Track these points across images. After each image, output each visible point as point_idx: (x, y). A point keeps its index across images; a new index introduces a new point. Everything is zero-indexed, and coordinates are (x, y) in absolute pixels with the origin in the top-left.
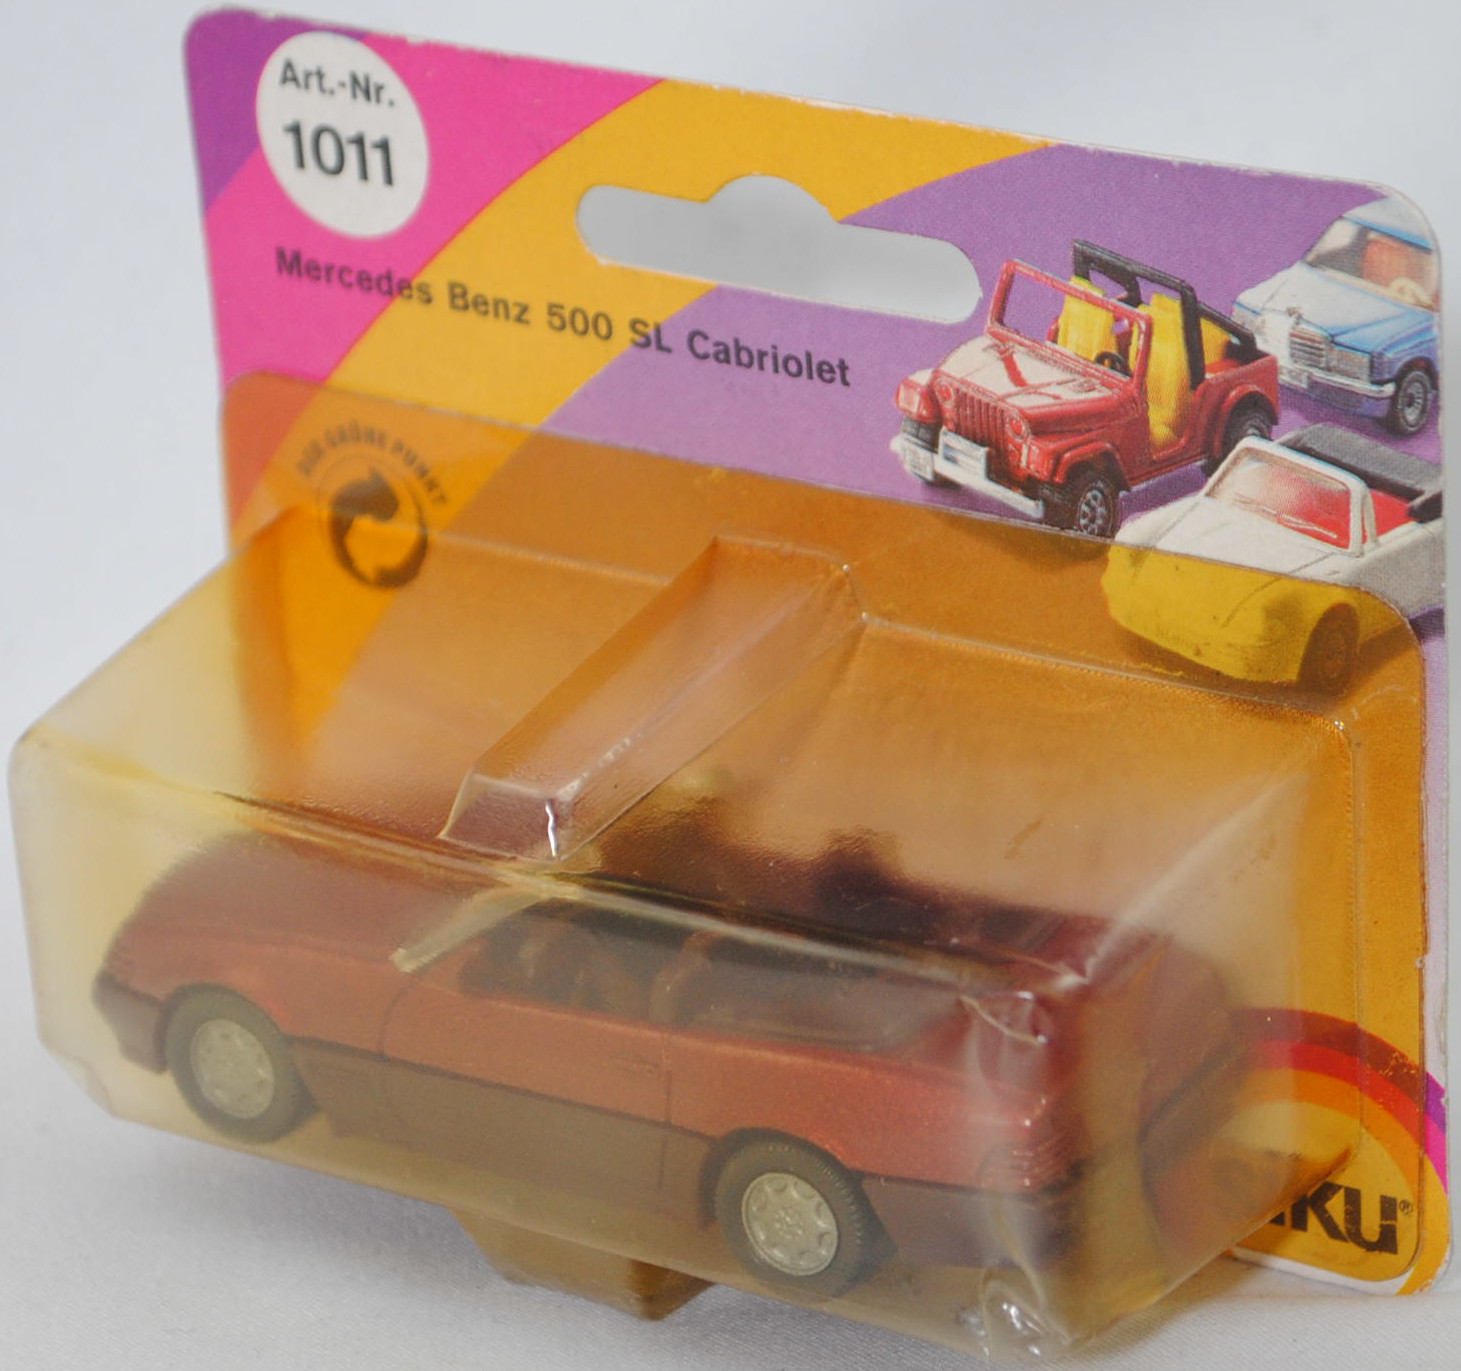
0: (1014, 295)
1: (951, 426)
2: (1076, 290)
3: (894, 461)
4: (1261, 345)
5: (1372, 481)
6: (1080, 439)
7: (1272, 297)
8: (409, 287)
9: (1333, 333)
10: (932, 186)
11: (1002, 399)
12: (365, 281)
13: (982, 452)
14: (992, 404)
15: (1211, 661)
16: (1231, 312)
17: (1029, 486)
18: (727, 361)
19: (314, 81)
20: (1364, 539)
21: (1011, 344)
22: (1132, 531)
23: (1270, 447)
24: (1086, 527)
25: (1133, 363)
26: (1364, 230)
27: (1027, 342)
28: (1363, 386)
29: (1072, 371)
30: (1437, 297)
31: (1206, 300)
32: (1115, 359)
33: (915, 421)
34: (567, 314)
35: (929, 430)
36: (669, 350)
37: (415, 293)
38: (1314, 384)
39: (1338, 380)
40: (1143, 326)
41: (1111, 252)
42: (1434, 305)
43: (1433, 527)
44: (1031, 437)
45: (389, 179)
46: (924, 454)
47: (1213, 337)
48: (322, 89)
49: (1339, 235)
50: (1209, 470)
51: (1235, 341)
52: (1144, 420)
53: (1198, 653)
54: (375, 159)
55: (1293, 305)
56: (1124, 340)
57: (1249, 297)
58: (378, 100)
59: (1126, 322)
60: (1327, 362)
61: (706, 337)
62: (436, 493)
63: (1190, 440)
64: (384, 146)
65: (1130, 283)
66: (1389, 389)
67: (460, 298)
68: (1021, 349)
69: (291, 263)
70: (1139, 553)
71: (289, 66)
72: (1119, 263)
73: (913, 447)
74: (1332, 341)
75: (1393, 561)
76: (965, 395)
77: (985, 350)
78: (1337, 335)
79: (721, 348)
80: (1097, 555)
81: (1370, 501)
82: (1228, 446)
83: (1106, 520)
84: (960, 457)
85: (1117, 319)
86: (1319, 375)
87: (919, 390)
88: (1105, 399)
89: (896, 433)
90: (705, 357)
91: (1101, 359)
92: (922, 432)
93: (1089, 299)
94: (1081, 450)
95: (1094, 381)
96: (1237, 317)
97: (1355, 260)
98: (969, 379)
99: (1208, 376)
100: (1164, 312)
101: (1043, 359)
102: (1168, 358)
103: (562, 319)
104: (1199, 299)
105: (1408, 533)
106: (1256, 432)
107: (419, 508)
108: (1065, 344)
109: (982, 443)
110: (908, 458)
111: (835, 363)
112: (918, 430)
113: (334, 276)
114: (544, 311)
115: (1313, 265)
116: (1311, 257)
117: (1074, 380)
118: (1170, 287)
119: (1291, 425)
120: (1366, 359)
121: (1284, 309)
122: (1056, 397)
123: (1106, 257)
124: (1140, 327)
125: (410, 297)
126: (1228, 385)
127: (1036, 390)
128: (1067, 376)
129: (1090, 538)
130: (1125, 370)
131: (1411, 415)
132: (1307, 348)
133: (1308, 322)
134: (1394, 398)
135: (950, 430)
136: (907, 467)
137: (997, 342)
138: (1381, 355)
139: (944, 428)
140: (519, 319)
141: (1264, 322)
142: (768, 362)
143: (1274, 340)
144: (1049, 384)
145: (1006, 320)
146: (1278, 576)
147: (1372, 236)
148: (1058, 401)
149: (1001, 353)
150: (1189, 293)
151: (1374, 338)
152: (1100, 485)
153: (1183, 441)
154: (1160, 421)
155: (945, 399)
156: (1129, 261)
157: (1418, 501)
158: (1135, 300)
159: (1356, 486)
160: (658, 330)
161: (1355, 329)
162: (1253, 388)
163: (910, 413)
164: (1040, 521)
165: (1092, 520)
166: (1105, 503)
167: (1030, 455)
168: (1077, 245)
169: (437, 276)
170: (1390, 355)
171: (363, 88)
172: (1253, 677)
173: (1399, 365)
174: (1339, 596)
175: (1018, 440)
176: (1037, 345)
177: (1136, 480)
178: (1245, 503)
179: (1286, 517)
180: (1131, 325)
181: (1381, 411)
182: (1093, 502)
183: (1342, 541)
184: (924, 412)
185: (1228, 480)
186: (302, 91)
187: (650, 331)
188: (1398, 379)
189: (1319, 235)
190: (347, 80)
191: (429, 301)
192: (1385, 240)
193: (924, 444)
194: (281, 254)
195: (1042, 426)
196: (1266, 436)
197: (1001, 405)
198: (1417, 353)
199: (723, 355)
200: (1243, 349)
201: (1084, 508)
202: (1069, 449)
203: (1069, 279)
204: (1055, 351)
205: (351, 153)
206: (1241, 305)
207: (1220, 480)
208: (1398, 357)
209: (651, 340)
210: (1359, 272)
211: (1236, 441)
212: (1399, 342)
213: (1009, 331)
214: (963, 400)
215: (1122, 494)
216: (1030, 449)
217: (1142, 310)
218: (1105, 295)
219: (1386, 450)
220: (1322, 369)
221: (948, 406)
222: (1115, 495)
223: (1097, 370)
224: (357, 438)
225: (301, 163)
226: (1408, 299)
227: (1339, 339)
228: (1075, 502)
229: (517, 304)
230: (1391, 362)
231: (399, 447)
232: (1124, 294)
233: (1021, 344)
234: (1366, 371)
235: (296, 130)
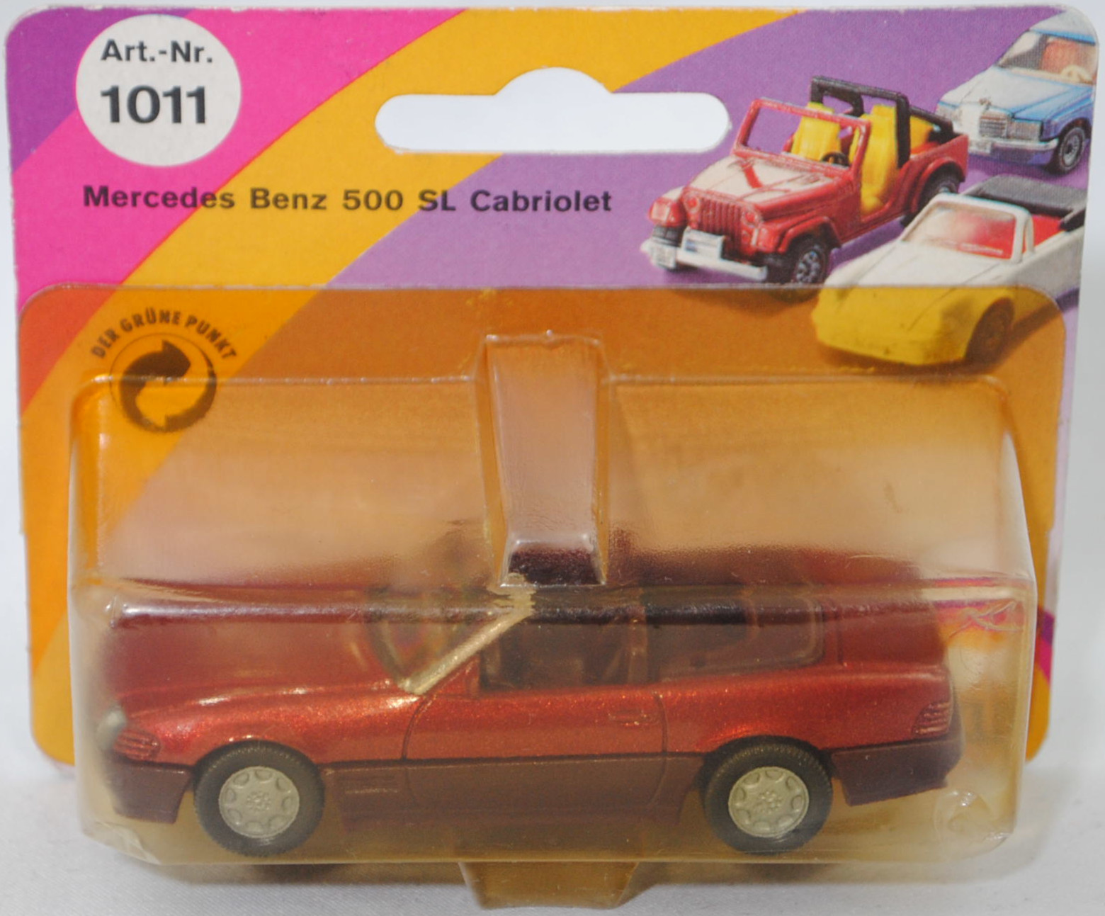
0: (759, 123)
1: (695, 225)
2: (811, 113)
3: (644, 259)
4: (957, 128)
5: (1033, 209)
6: (803, 217)
7: (969, 93)
8: (214, 198)
9: (1013, 111)
10: (698, 55)
11: (741, 199)
12: (169, 199)
13: (718, 240)
14: (732, 204)
15: (898, 356)
16: (935, 108)
17: (756, 259)
18: (505, 208)
19: (135, 54)
20: (1024, 249)
21: (752, 158)
22: (837, 277)
23: (959, 199)
24: (801, 279)
25: (853, 156)
26: (1045, 37)
27: (766, 155)
28: (1034, 145)
29: (801, 170)
30: (1095, 76)
31: (915, 103)
32: (839, 158)
33: (661, 227)
34: (361, 197)
35: (674, 234)
36: (453, 209)
37: (219, 202)
38: (995, 149)
39: (1015, 143)
40: (864, 129)
41: (842, 81)
42: (1092, 82)
43: (1076, 233)
44: (762, 222)
45: (201, 118)
46: (668, 250)
47: (919, 129)
48: (143, 58)
49: (1026, 43)
50: (905, 223)
51: (936, 128)
52: (857, 196)
53: (887, 352)
54: (189, 106)
55: (984, 96)
56: (846, 143)
57: (950, 97)
58: (197, 59)
59: (850, 129)
60: (1008, 132)
61: (487, 194)
62: (226, 350)
63: (893, 205)
64: (199, 95)
65: (855, 101)
66: (1054, 143)
67: (259, 198)
68: (760, 161)
69: (96, 196)
70: (843, 292)
71: (112, 44)
72: (848, 88)
73: (660, 246)
74: (1013, 117)
75: (1047, 261)
76: (709, 202)
77: (730, 166)
78: (1018, 112)
79: (501, 200)
80: (810, 297)
81: (1031, 223)
82: (923, 203)
83: (819, 271)
84: (700, 247)
85: (843, 128)
86: (1000, 142)
87: (669, 204)
88: (827, 187)
89: (646, 238)
90: (487, 208)
91: (826, 159)
92: (670, 235)
93: (821, 117)
94: (802, 226)
95: (819, 174)
96: (940, 112)
97: (1036, 59)
98: (713, 189)
99: (913, 156)
100: (882, 118)
101: (778, 165)
102: (882, 149)
103: (353, 200)
104: (910, 103)
105: (1059, 240)
106: (947, 189)
107: (209, 364)
108: (797, 153)
109: (714, 231)
110: (655, 254)
111: (600, 195)
112: (666, 233)
113: (140, 200)
114: (342, 195)
115: (1003, 67)
116: (1001, 61)
117: (802, 176)
118: (888, 99)
119: (975, 179)
120: (1038, 126)
121: (978, 100)
122: (786, 191)
123: (838, 85)
124: (860, 131)
125: (213, 205)
126: (928, 160)
127: (770, 189)
128: (797, 174)
129: (806, 286)
130: (846, 163)
131: (1069, 159)
132: (992, 126)
133: (996, 107)
134: (1056, 150)
135: (693, 228)
136: (654, 262)
137: (741, 159)
138: (1049, 122)
139: (688, 228)
140: (316, 207)
141: (961, 112)
142: (541, 204)
143: (968, 125)
144: (781, 183)
145: (750, 142)
146: (953, 289)
147: (1051, 40)
148: (788, 193)
149: (743, 166)
150: (902, 100)
151: (1044, 112)
152: (816, 247)
153: (887, 206)
154: (870, 196)
155: (691, 207)
156: (856, 85)
157: (1068, 217)
158: (858, 112)
159: (1021, 215)
160: (445, 195)
161: (1025, 109)
162: (947, 159)
163: (660, 221)
164: (764, 282)
165: (807, 273)
166: (820, 259)
167: (759, 236)
168: (815, 80)
169: (240, 187)
170: (1056, 120)
171: (182, 52)
172: (931, 361)
173: (1063, 126)
174: (1002, 294)
175: (751, 226)
176: (773, 156)
177: (846, 239)
178: (933, 241)
179: (964, 245)
180: (854, 130)
181: (1046, 160)
182: (809, 261)
183: (1007, 253)
184: (673, 219)
185: (921, 226)
186: (124, 62)
187: (438, 198)
188: (1061, 137)
189: (1010, 45)
190: (169, 49)
191: (232, 204)
192: (1061, 42)
193: (670, 242)
194: (88, 190)
195: (770, 214)
196: (953, 190)
197: (740, 204)
198: (1077, 116)
199: (502, 204)
200: (944, 133)
201: (801, 266)
202: (792, 227)
203: (806, 105)
204: (787, 159)
205: (166, 105)
206: (944, 103)
207: (915, 228)
208: (1061, 121)
209: (437, 203)
210: (1038, 66)
211: (929, 199)
212: (1064, 110)
213: (751, 149)
214: (706, 205)
215: (834, 251)
216: (760, 231)
217: (864, 118)
218: (835, 112)
219: (1046, 186)
220: (1004, 138)
221: (694, 212)
222: (828, 252)
223: (823, 166)
224: (152, 320)
225: (115, 117)
226: (1075, 79)
227: (1018, 115)
228: (794, 264)
229: (314, 196)
230: (1056, 126)
231: (192, 321)
232: (850, 109)
233: (761, 157)
234: (1037, 133)
235: (113, 94)
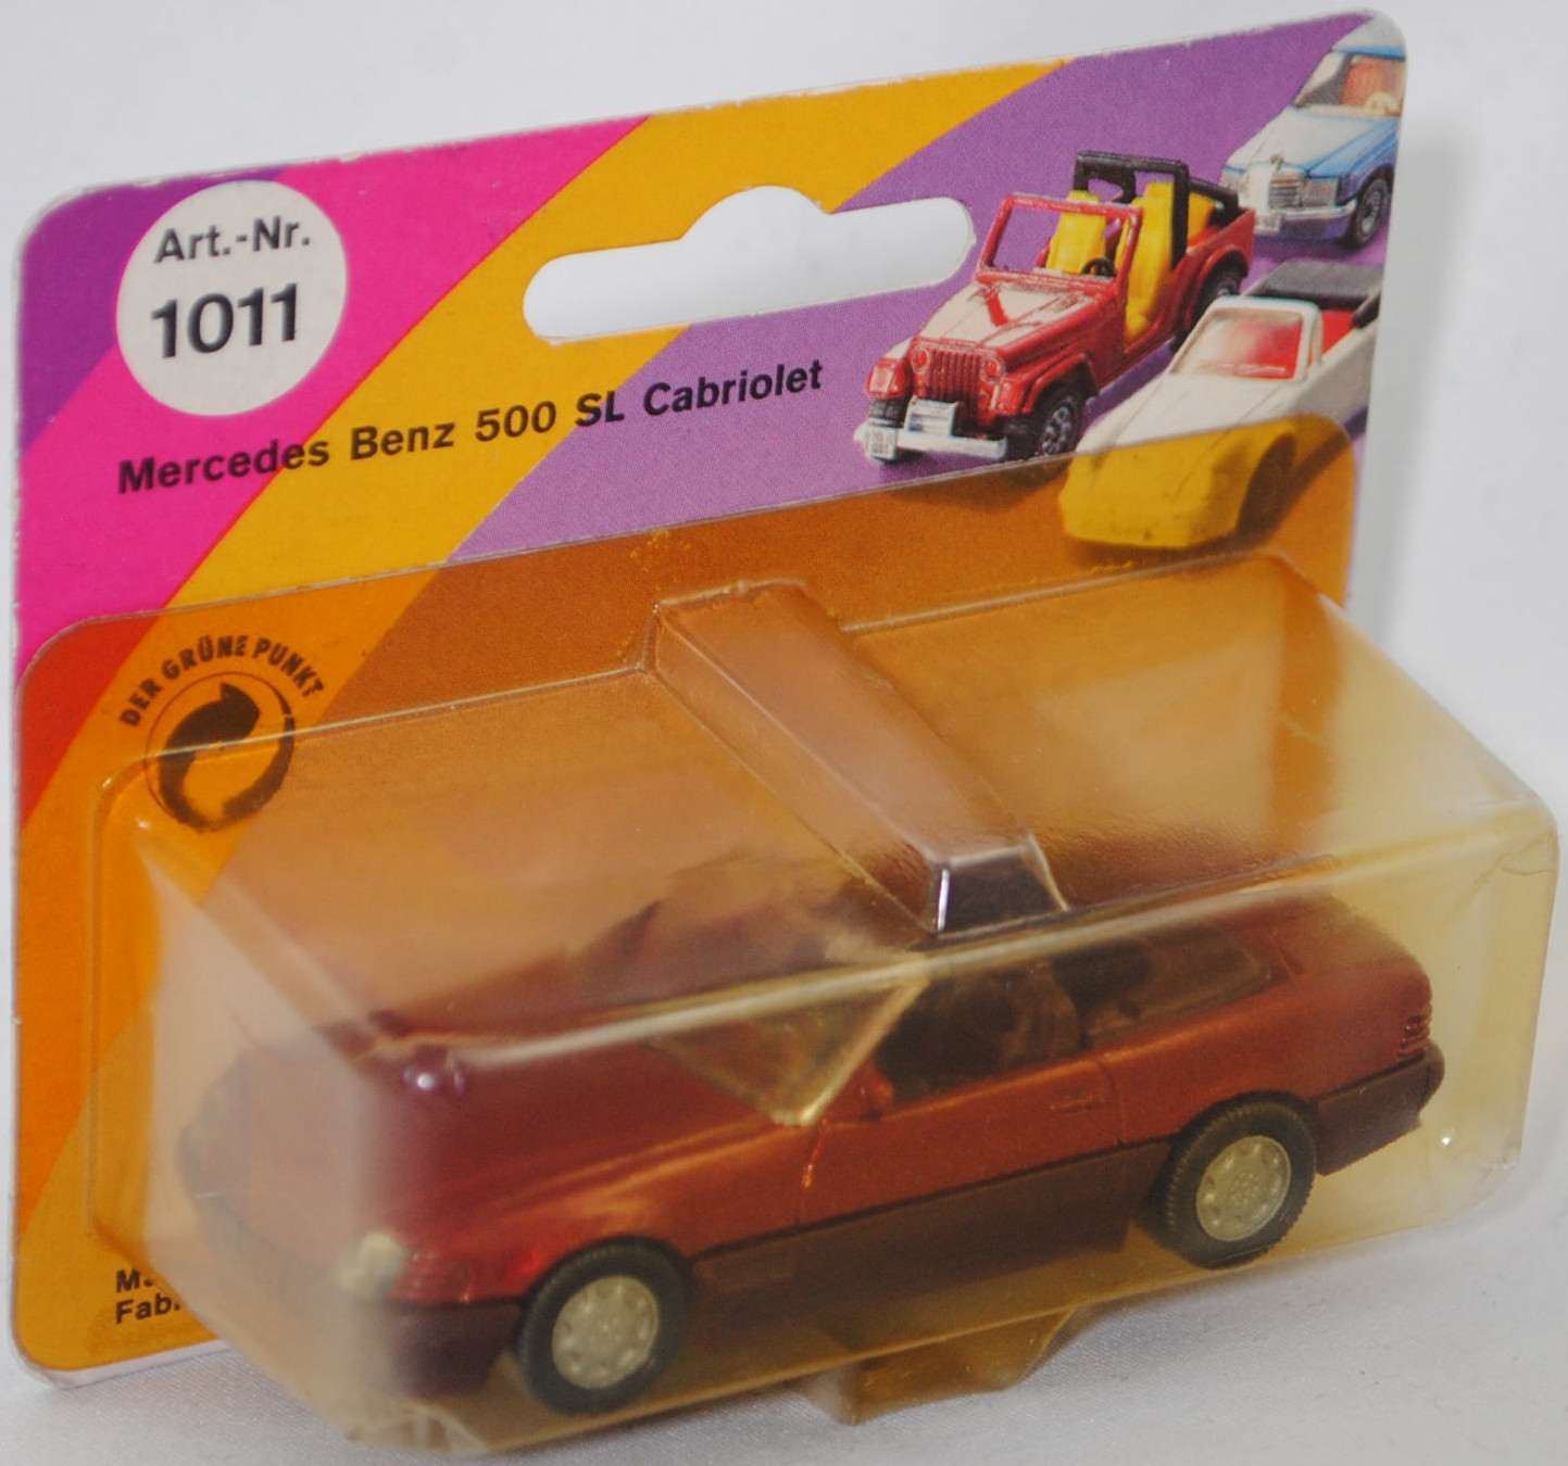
0: (1010, 229)
1: (921, 392)
2: (1072, 205)
3: (857, 449)
4: (1243, 203)
5: (1323, 303)
6: (1054, 358)
7: (1258, 151)
8: (301, 453)
9: (1308, 168)
10: (937, 143)
11: (981, 345)
12: (240, 465)
13: (949, 409)
14: (969, 354)
15: (1159, 541)
16: (1219, 177)
17: (993, 430)
18: (688, 407)
19: (203, 246)
20: (1310, 362)
21: (997, 283)
22: (1092, 440)
23: (1242, 303)
24: (1047, 450)
25: (1119, 262)
26: (1350, 55)
27: (1015, 276)
28: (1329, 212)
29: (1056, 291)
30: (1401, 106)
31: (1198, 174)
32: (1101, 266)
33: (882, 401)
34: (500, 418)
35: (895, 410)
36: (621, 417)
37: (308, 457)
38: (1285, 225)
39: (1308, 213)
40: (1134, 220)
41: (1112, 154)
42: (1398, 114)
43: (1369, 329)
44: (1005, 374)
45: (290, 334)
46: (888, 433)
47: (1199, 207)
48: (214, 253)
49: (1328, 68)
50: (1175, 348)
51: (1219, 205)
52: (1122, 316)
53: (1148, 535)
54: (274, 314)
55: (1277, 151)
56: (1112, 242)
57: (1237, 159)
58: (289, 244)
59: (1118, 222)
60: (1301, 198)
61: (665, 387)
62: (310, 683)
63: (1162, 324)
64: (289, 298)
65: (1125, 179)
66: (1352, 206)
67: (365, 443)
68: (1007, 285)
69: (138, 476)
70: (1099, 458)
71: (172, 236)
72: (1119, 163)
73: (877, 430)
74: (1308, 176)
75: (1334, 376)
76: (942, 354)
77: (970, 299)
78: (1313, 168)
79: (683, 394)
80: (1058, 473)
81: (1320, 323)
82: (1198, 314)
83: (1069, 434)
84: (926, 423)
85: (1110, 222)
86: (1291, 214)
87: (893, 366)
88: (1086, 309)
89: (861, 421)
90: (665, 408)
91: (1086, 270)
92: (891, 411)
93: (1085, 210)
94: (1053, 371)
95: (1078, 293)
96: (1226, 181)
97: (1337, 92)
98: (948, 336)
99: (1190, 250)
100: (1156, 198)
101: (1029, 288)
102: (1155, 243)
103: (490, 425)
104: (1191, 173)
105: (1352, 340)
106: (1226, 291)
107: (286, 709)
108: (1053, 266)
109: (945, 398)
110: (871, 443)
111: (807, 368)
112: (885, 410)
113: (198, 470)
114: (475, 421)
115: (1299, 106)
116: (1298, 99)
117: (1057, 299)
118: (1161, 171)
119: (1261, 273)
120: (1333, 184)
121: (1268, 158)
122: (1037, 324)
123: (1107, 161)
124: (1130, 221)
125: (300, 464)
126: (1207, 252)
127: (1018, 324)
128: (1052, 297)
129: (1055, 458)
130: (1110, 273)
131: (1367, 225)
132: (1284, 192)
133: (1288, 164)
134: (1354, 216)
135: (920, 398)
136: (868, 454)
137: (983, 286)
138: (1348, 176)
139: (914, 397)
140: (440, 444)
141: (1248, 177)
142: (734, 392)
143: (1255, 198)
144: (1031, 313)
145: (995, 262)
146: (1228, 431)
147: (1355, 60)
148: (1039, 327)
149: (986, 296)
150: (1182, 171)
151: (1340, 164)
152: (1069, 399)
153: (1156, 325)
154: (1135, 317)
155: (919, 366)
156: (1129, 158)
157: (1362, 308)
158: (1128, 197)
159: (1308, 313)
160: (611, 396)
161: (1321, 162)
162: (1230, 247)
163: (880, 393)
164: (1001, 461)
165: (1055, 440)
166: (1072, 419)
167: (1000, 395)
168: (1080, 158)
169: (336, 432)
170: (1356, 173)
171: (270, 235)
172: (1199, 539)
173: (1364, 178)
174: (1282, 429)
175: (991, 383)
176: (1024, 276)
177: (1105, 381)
178: (1209, 367)
179: (1243, 367)
180: (1122, 222)
181: (1340, 232)
182: (1059, 421)
183: (1290, 370)
184: (895, 388)
185: (1193, 349)
186: (187, 263)
187: (602, 404)
188: (1360, 196)
189: (1307, 76)
190: (250, 232)
191: (325, 457)
192: (1367, 61)
193: (890, 422)
194: (126, 468)
195: (1015, 360)
196: (1234, 292)
197: (979, 352)
198: (1381, 163)
199: (684, 401)
200: (1228, 211)
201: (1050, 430)
202: (1041, 374)
203: (1066, 195)
204: (1040, 276)
205: (243, 318)
206: (1229, 168)
207: (1186, 352)
208: (1361, 174)
209: (599, 412)
210: (1339, 100)
211: (1207, 306)
212: (1366, 157)
213: (997, 270)
214: (939, 359)
215: (1090, 401)
216: (1002, 387)
217: (1135, 205)
218: (1102, 201)
219: (1340, 268)
220: (1295, 206)
221: (922, 372)
222: (1082, 404)
223: (1082, 281)
225: (171, 350)
226: (1380, 112)
227: (1316, 172)
228: (1041, 430)
229: (439, 427)
230: (1356, 179)
232: (1119, 193)
233: (1008, 280)
234: (1333, 194)
235: (169, 314)
